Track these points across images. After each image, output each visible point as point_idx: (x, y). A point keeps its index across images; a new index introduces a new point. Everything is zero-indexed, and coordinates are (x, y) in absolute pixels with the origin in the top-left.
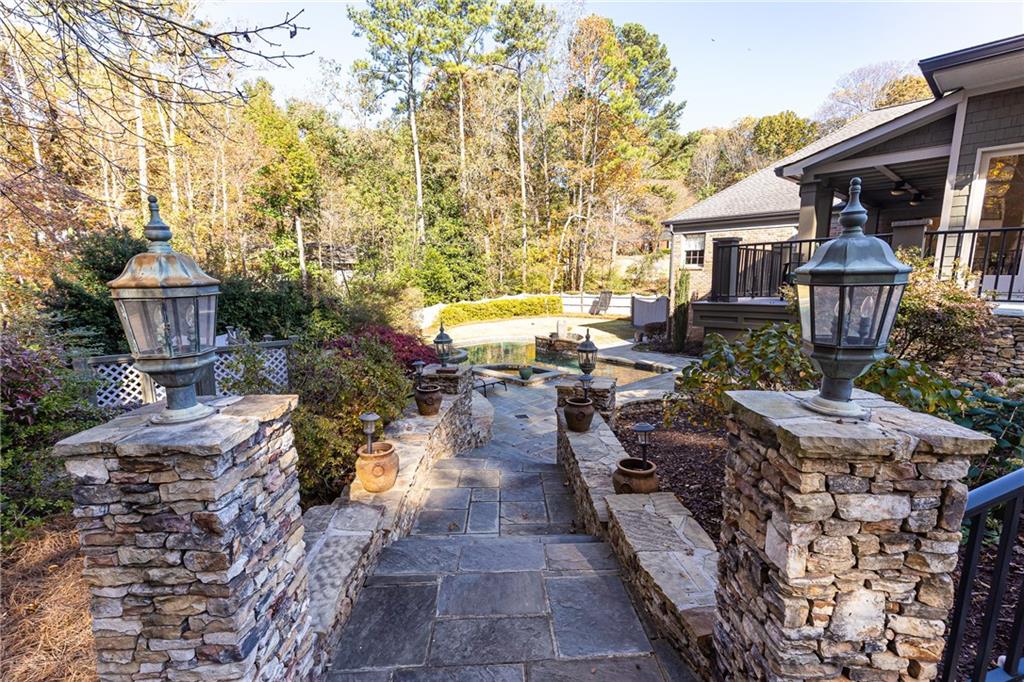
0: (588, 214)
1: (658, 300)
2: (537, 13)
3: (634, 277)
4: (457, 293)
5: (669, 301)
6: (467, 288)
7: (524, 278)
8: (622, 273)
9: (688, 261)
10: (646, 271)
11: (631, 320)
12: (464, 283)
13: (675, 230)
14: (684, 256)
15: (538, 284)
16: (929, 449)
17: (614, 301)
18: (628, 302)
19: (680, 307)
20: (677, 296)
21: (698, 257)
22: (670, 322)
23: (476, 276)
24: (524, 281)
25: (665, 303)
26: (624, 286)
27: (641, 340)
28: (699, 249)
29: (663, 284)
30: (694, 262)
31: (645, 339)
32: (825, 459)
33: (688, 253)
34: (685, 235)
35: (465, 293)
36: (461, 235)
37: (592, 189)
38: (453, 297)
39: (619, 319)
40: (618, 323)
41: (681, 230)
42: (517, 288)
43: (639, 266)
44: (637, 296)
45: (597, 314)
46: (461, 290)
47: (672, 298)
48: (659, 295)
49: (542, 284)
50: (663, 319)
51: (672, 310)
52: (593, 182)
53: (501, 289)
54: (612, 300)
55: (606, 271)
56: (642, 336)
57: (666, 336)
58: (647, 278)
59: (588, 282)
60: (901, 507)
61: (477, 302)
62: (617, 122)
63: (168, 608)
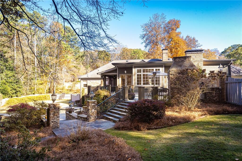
0: (57, 72)
1: (77, 95)
2: (41, 18)
3: (70, 89)
4: (12, 95)
5: (80, 95)
6: (16, 93)
7: (36, 89)
8: (67, 88)
9: (84, 86)
10: (73, 87)
11: (71, 100)
12: (14, 91)
13: (81, 79)
14: (83, 85)
15: (41, 91)
16: (95, 101)
17: (66, 95)
18: (70, 96)
19: (83, 96)
20: (82, 94)
21: (86, 85)
22: (81, 100)
23: (19, 89)
24: (36, 90)
25: (79, 95)
26: (67, 91)
27: (74, 105)
28: (86, 84)
29: (78, 91)
30: (85, 86)
31: (75, 104)
32: (91, 102)
33: (84, 85)
34: (83, 81)
35: (14, 95)
36: (14, 76)
37: (58, 65)
38: (10, 96)
39: (67, 100)
40: (67, 101)
41: (82, 80)
42: (33, 92)
43: (71, 86)
44: (72, 94)
45: (61, 99)
46: (13, 94)
47: (81, 94)
48: (78, 94)
49: (42, 91)
50: (79, 99)
51: (81, 97)
52: (58, 63)
53: (28, 93)
54: (65, 95)
55: (62, 87)
56: (74, 104)
57: (80, 103)
58: (74, 89)
59: (56, 90)
60: (94, 104)
61: (19, 97)
62: (64, 49)
63: (55, 114)
